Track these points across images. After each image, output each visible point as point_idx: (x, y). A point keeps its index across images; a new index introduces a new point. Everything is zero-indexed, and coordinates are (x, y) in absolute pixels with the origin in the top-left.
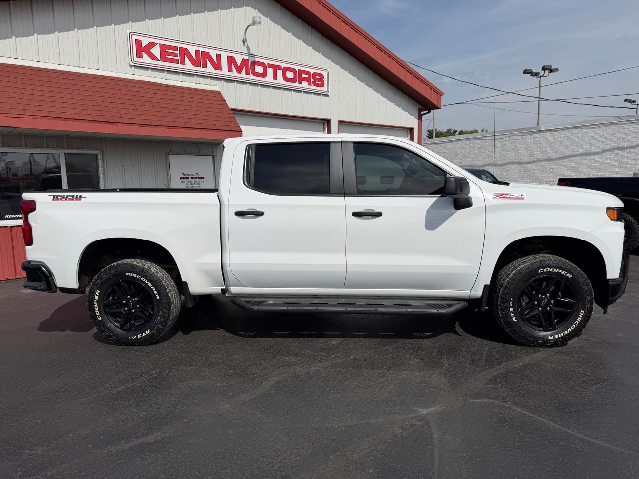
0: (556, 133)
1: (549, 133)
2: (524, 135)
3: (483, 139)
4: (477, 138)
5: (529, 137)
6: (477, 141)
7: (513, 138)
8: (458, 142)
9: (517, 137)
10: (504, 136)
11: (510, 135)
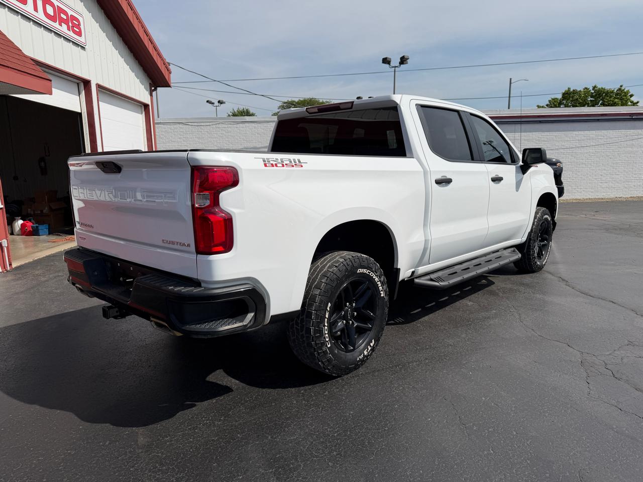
0: (259, 125)
1: (253, 125)
2: (231, 124)
3: (188, 125)
4: (181, 123)
5: (235, 126)
6: (181, 126)
7: (220, 126)
8: (160, 125)
9: (224, 126)
10: (211, 123)
11: (216, 123)
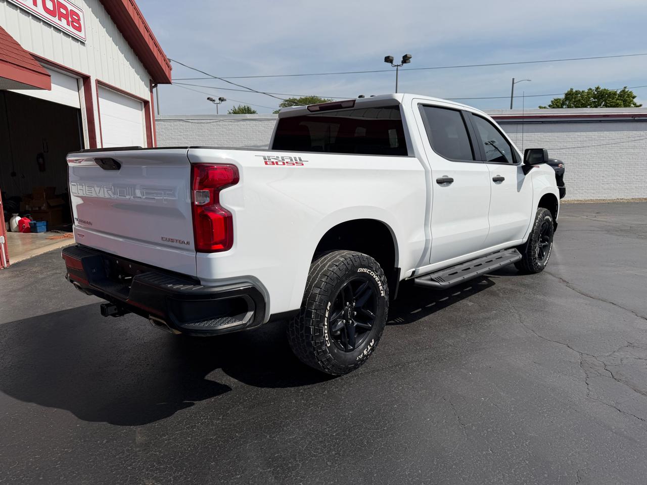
2: (231, 122)
3: (188, 122)
4: (182, 120)
5: (236, 123)
7: (221, 123)
8: (160, 122)
9: (224, 123)
10: (212, 121)
11: (217, 120)
